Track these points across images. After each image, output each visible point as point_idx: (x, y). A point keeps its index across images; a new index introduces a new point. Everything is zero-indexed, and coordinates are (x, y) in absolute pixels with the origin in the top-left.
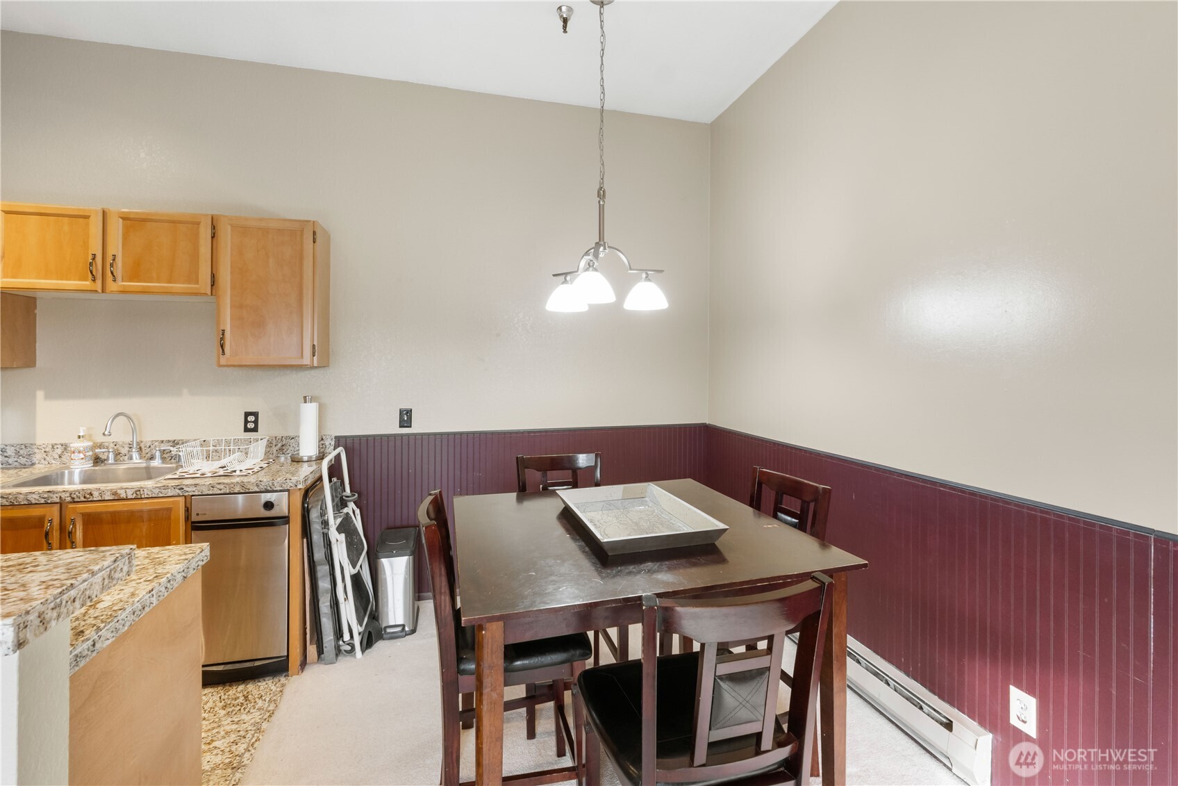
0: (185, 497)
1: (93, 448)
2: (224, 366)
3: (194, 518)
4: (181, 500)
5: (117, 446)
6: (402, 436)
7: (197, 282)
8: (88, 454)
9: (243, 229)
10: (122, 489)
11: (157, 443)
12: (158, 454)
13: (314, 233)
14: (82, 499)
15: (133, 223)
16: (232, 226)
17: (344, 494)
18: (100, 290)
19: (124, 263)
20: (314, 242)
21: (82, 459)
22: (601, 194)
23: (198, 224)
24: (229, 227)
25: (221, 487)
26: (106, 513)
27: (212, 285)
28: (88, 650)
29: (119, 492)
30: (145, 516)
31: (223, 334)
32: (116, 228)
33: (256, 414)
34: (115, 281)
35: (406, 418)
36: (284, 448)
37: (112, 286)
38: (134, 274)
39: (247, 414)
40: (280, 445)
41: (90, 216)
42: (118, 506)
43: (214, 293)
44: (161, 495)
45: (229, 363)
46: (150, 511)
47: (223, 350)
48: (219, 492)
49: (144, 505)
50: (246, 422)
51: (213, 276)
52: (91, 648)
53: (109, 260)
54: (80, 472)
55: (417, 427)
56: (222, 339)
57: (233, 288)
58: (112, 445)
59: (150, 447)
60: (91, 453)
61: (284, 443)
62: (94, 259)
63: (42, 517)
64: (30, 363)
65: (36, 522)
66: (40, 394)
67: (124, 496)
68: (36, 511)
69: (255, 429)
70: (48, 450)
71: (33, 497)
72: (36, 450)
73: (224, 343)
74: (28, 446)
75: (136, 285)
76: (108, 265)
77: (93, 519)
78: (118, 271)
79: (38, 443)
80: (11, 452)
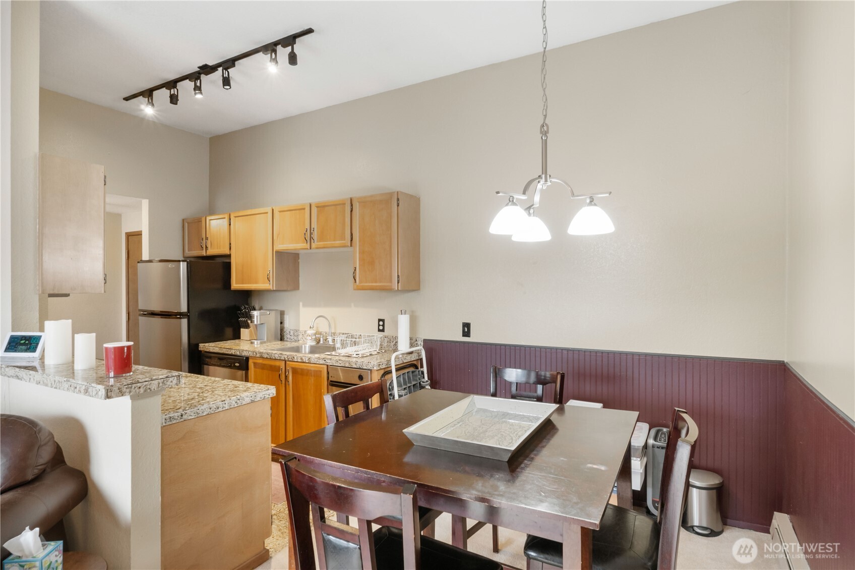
0: (327, 365)
1: (315, 334)
2: (356, 290)
3: (331, 379)
4: (325, 367)
6: (464, 343)
7: (345, 240)
8: (312, 337)
9: (364, 202)
10: (304, 356)
13: (398, 200)
14: (291, 360)
15: (321, 207)
16: (359, 202)
17: (423, 380)
18: (309, 248)
19: (317, 232)
20: (398, 206)
21: (310, 340)
22: (544, 131)
23: (345, 204)
24: (358, 203)
25: (340, 362)
26: (299, 368)
27: (351, 240)
28: (178, 417)
29: (304, 358)
30: (313, 374)
31: (355, 270)
32: (314, 210)
33: (383, 321)
34: (314, 242)
35: (466, 329)
37: (313, 246)
38: (321, 239)
39: (380, 320)
40: (394, 342)
41: (305, 208)
42: (303, 366)
44: (318, 363)
45: (359, 287)
46: (314, 371)
47: (355, 280)
48: (340, 365)
49: (311, 367)
50: (379, 325)
51: (351, 235)
52: (180, 417)
53: (312, 229)
54: (309, 347)
55: (474, 338)
56: (354, 273)
57: (360, 241)
58: (325, 334)
60: (314, 337)
62: (306, 231)
63: (279, 367)
64: (296, 287)
65: (277, 369)
66: (301, 304)
67: (304, 360)
68: (277, 363)
69: (383, 330)
70: (303, 333)
71: (276, 356)
72: (300, 334)
73: (356, 275)
74: (297, 331)
75: (321, 243)
76: (311, 234)
77: (295, 371)
78: (315, 236)
79: (301, 330)
80: (292, 334)
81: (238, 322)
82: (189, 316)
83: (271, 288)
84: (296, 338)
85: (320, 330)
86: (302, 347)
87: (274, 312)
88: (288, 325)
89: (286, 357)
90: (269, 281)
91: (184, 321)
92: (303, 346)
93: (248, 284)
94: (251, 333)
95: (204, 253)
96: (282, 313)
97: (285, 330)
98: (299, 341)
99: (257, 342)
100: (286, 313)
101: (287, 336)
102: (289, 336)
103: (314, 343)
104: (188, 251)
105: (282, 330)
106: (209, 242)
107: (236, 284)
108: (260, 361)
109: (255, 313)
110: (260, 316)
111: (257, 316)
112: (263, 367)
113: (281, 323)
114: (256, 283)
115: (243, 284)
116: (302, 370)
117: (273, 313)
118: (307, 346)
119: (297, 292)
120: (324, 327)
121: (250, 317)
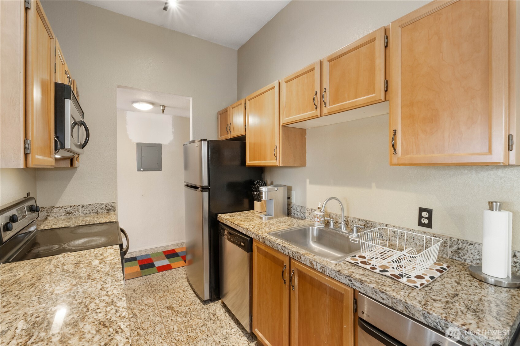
0: (354, 289)
1: (324, 217)
2: (395, 165)
3: (360, 314)
4: (351, 291)
5: (337, 217)
7: (375, 92)
8: (321, 219)
9: (413, 24)
11: (356, 220)
12: (355, 229)
14: (297, 259)
15: (334, 61)
16: (402, 27)
18: (319, 115)
19: (330, 92)
21: (319, 222)
23: (375, 39)
24: (400, 29)
26: (308, 275)
27: (386, 91)
29: (314, 263)
30: (328, 290)
31: (395, 134)
32: (327, 67)
33: (430, 211)
34: (325, 106)
36: (460, 251)
37: (324, 111)
38: (335, 99)
39: (421, 210)
40: (455, 247)
41: (314, 68)
42: (312, 273)
43: (387, 98)
44: (338, 279)
45: (400, 162)
46: (331, 289)
47: (395, 150)
48: (382, 301)
49: (326, 281)
50: (420, 217)
51: (387, 82)
53: (324, 90)
56: (394, 139)
58: (334, 216)
59: (353, 222)
60: (323, 219)
61: (460, 246)
62: (316, 95)
63: (283, 262)
64: (303, 164)
65: (281, 263)
66: (308, 181)
67: (315, 267)
68: (281, 257)
69: (429, 225)
70: (310, 211)
71: (280, 247)
72: (306, 211)
73: (396, 142)
74: (304, 208)
75: (336, 106)
76: (322, 96)
77: (302, 276)
78: (327, 99)
79: (307, 207)
80: (298, 210)
81: (252, 195)
82: (209, 189)
83: (278, 164)
84: (302, 215)
85: (329, 211)
86: (309, 229)
87: (282, 188)
88: (295, 200)
89: (290, 252)
90: (276, 157)
91: (206, 194)
92: (311, 228)
93: (259, 161)
94: (262, 205)
95: (229, 137)
96: (289, 189)
97: (292, 205)
98: (305, 218)
99: (266, 218)
100: (293, 189)
101: (294, 212)
102: (295, 212)
103: (322, 226)
104: (220, 136)
105: (289, 205)
106: (231, 126)
107: (249, 161)
108: (263, 247)
109: (264, 189)
110: (268, 192)
111: (265, 193)
112: (266, 255)
113: (289, 198)
114: (265, 159)
115: (254, 161)
116: (312, 278)
117: (281, 190)
118: (315, 228)
119: (303, 169)
120: (334, 209)
121: (260, 193)
